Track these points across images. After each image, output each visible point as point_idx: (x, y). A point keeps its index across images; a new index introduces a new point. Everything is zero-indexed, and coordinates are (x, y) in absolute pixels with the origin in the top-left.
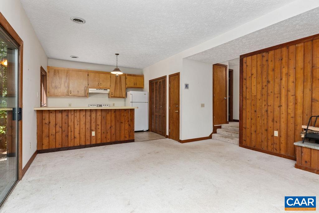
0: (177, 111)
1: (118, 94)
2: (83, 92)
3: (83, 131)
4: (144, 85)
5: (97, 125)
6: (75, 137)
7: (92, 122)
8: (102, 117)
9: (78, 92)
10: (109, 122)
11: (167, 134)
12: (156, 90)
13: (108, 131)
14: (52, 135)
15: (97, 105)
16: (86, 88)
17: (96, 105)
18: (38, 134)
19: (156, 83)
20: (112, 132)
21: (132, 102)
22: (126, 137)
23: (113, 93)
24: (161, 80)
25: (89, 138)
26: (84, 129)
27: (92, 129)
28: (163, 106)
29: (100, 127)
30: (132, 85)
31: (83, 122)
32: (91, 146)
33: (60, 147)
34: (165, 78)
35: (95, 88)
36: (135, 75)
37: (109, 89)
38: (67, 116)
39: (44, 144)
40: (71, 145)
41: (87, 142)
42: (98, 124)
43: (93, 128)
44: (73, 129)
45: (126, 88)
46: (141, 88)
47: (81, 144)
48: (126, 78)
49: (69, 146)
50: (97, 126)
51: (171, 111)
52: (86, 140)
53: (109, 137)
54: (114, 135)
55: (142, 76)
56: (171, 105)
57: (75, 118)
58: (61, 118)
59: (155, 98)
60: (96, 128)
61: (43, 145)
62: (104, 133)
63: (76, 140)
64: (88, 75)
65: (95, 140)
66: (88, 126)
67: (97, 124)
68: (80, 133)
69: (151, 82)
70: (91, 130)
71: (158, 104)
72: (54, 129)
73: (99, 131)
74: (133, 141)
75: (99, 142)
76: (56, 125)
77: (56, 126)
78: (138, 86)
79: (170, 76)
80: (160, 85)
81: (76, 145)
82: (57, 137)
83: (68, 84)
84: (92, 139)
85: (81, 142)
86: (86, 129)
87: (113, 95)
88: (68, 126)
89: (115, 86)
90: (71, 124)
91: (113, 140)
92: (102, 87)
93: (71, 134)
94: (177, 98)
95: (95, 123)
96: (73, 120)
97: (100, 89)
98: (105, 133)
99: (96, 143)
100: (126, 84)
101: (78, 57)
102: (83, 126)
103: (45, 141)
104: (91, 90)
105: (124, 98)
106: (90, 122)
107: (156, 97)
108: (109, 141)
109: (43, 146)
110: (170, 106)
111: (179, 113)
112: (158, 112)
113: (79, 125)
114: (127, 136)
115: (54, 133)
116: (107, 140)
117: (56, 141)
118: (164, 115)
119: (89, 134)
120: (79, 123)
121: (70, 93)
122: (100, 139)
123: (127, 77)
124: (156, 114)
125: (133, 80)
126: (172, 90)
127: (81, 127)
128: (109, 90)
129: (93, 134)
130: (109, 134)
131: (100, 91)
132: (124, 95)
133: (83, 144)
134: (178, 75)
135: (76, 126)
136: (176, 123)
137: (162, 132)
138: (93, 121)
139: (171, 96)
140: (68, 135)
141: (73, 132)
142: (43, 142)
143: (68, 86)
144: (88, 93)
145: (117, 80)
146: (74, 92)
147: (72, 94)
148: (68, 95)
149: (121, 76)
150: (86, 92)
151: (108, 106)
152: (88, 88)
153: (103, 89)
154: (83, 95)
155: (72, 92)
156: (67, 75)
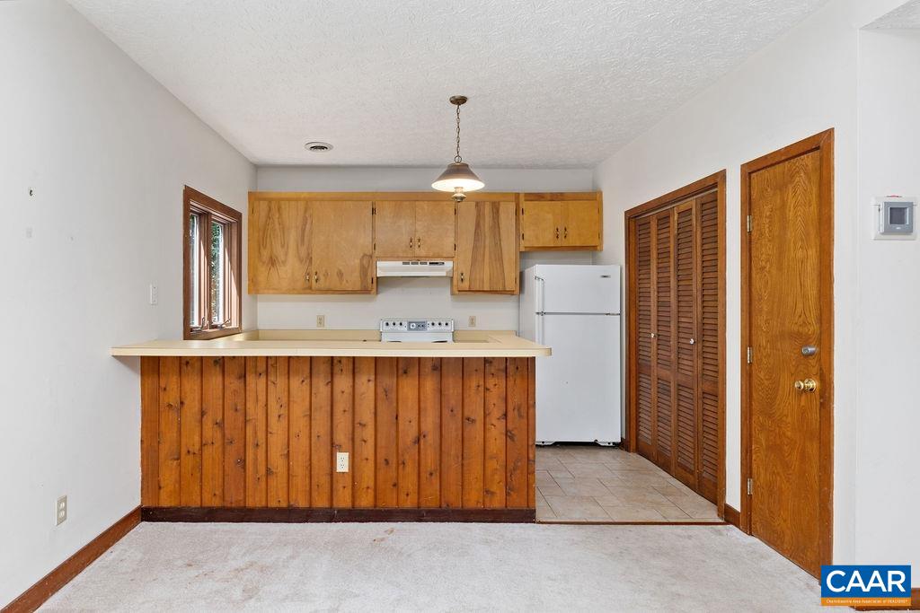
0: (813, 384)
1: (485, 277)
2: (357, 274)
3: (299, 446)
4: (600, 236)
5: (355, 425)
6: (268, 472)
7: (339, 408)
8: (380, 390)
9: (340, 274)
10: (408, 413)
11: (733, 499)
12: (664, 254)
13: (407, 457)
14: (189, 452)
15: (410, 323)
16: (365, 262)
17: (405, 324)
18: (145, 445)
19: (664, 220)
20: (423, 462)
21: (543, 314)
22: (493, 493)
23: (466, 276)
24: (691, 202)
25: (324, 480)
26: (304, 441)
27: (336, 442)
28: (702, 339)
29: (368, 433)
30: (547, 239)
31: (299, 410)
32: (332, 515)
33: (216, 503)
34: (715, 185)
35: (396, 258)
36: (562, 194)
37: (448, 258)
38: (240, 378)
39: (162, 485)
40: (256, 500)
41: (315, 494)
42: (363, 422)
43: (341, 436)
44: (261, 435)
45: (521, 252)
46: (589, 250)
47: (292, 503)
48: (518, 212)
49: (250, 503)
50: (358, 430)
51: (760, 375)
52: (314, 487)
53: (409, 482)
54: (436, 480)
55: (593, 199)
56: (761, 339)
57: (271, 387)
58: (221, 387)
59: (654, 295)
60: (353, 440)
61: (160, 488)
62: (387, 462)
63: (273, 482)
64: (374, 211)
65: (348, 492)
66: (321, 426)
67: (357, 421)
68: (291, 454)
69: (636, 220)
70: (332, 444)
71: (673, 325)
72: (198, 429)
73: (368, 450)
74: (527, 516)
75: (366, 501)
76: (203, 413)
77: (202, 416)
78: (573, 241)
79: (751, 171)
80: (684, 228)
81: (273, 504)
82: (207, 463)
83: (308, 249)
84: (339, 486)
85: (293, 496)
86: (314, 439)
87: (466, 285)
88: (246, 422)
89: (475, 248)
90: (255, 411)
91: (431, 501)
92: (422, 252)
93: (256, 455)
94: (804, 296)
95: (348, 416)
96: (262, 398)
97: (417, 260)
98: (393, 461)
99: (353, 502)
100: (520, 236)
101: (331, 147)
102: (300, 424)
103: (168, 477)
104: (385, 268)
105: (511, 293)
106: (329, 408)
107: (663, 287)
108: (409, 503)
109: (162, 491)
110: (748, 341)
111: (824, 397)
112: (674, 366)
113: (284, 422)
114: (498, 488)
115: (197, 447)
116: (403, 496)
117: (203, 477)
118: (707, 387)
119: (325, 464)
120: (283, 411)
121: (314, 281)
122: (371, 491)
123: (524, 205)
124: (664, 373)
125: (550, 216)
126: (765, 251)
127: (294, 430)
128: (449, 264)
129: (343, 462)
130: (410, 469)
131: (413, 270)
132: (511, 284)
133: (302, 503)
134: (818, 148)
135: (273, 420)
136: (803, 456)
137: (700, 475)
138: (342, 403)
139: (757, 283)
140: (245, 461)
141: (264, 446)
142: (161, 478)
143: (309, 254)
144: (375, 279)
145: (481, 222)
146: (326, 275)
147: (323, 284)
148: (310, 288)
149: (499, 203)
150: (366, 275)
151: (449, 328)
152: (374, 259)
153: (426, 263)
154: (358, 287)
155: (322, 278)
156: (305, 216)
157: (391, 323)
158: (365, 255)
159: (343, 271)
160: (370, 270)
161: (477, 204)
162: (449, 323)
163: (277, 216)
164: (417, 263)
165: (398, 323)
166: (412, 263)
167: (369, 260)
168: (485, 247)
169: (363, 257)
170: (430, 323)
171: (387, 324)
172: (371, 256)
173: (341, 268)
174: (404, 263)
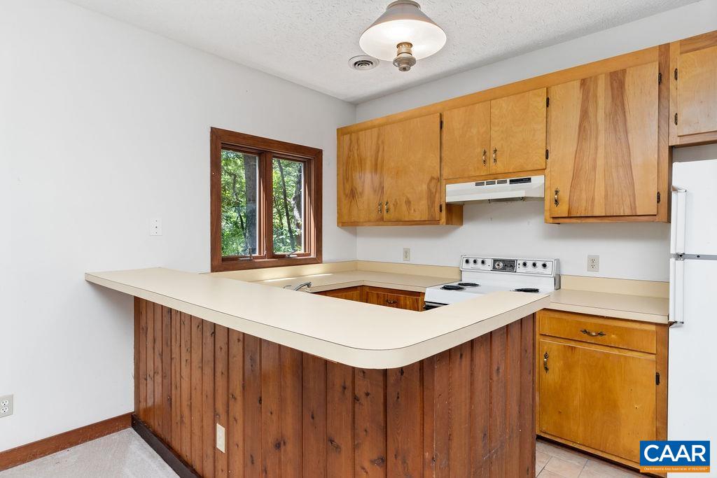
1: (597, 195)
2: (424, 201)
5: (231, 396)
6: (181, 419)
8: (247, 358)
9: (408, 203)
15: (495, 261)
16: (433, 184)
17: (489, 262)
21: (684, 257)
23: (563, 196)
25: (209, 452)
35: (469, 178)
37: (537, 172)
39: (140, 400)
43: (220, 404)
44: (178, 377)
45: (673, 147)
48: (666, 77)
50: (231, 402)
52: (204, 454)
60: (228, 414)
63: (184, 432)
64: (442, 124)
67: (231, 388)
68: (192, 408)
72: (153, 356)
83: (380, 178)
84: (219, 467)
85: (193, 454)
86: (204, 397)
89: (580, 151)
90: (175, 350)
92: (500, 167)
93: (176, 397)
96: (178, 337)
97: (492, 179)
100: (670, 118)
104: (456, 192)
109: (140, 405)
121: (385, 212)
123: (678, 61)
128: (538, 180)
131: (490, 191)
132: (648, 203)
135: (183, 364)
141: (180, 390)
143: (381, 184)
144: (444, 208)
145: (591, 110)
146: (395, 205)
147: (392, 215)
148: (382, 219)
149: (624, 71)
150: (433, 203)
151: (548, 270)
152: (444, 182)
153: (505, 182)
154: (425, 217)
155: (392, 207)
156: (378, 144)
157: (471, 261)
158: (432, 178)
159: (411, 199)
160: (437, 195)
161: (583, 82)
162: (548, 264)
163: (356, 148)
164: (494, 183)
165: (479, 261)
166: (488, 184)
167: (438, 182)
168: (596, 148)
169: (431, 180)
170: (521, 262)
171: (467, 261)
172: (439, 180)
173: (409, 196)
174: (477, 184)
